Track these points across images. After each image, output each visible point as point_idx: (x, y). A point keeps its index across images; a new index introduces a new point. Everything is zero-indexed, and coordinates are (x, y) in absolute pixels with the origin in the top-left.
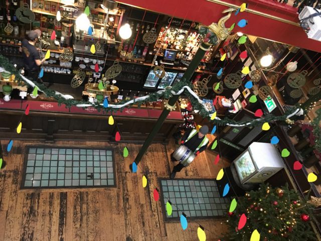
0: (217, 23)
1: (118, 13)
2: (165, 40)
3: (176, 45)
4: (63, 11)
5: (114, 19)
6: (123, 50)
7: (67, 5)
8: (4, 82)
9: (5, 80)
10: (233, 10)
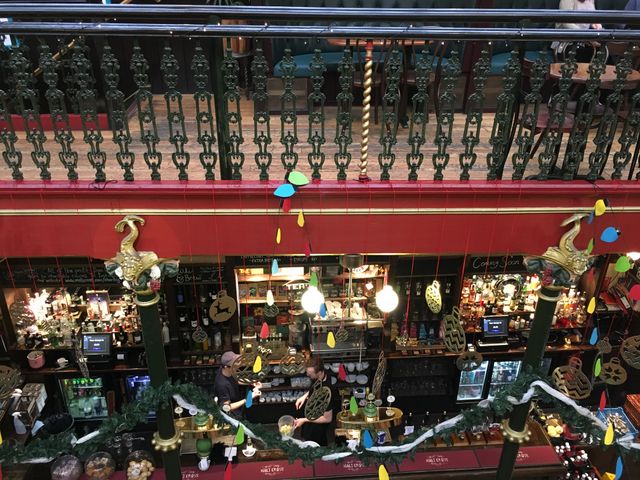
0: (558, 245)
1: (379, 272)
2: (477, 300)
3: (502, 306)
4: (288, 291)
5: (374, 284)
6: (399, 335)
7: (292, 280)
8: (199, 433)
9: (201, 429)
10: (580, 217)
